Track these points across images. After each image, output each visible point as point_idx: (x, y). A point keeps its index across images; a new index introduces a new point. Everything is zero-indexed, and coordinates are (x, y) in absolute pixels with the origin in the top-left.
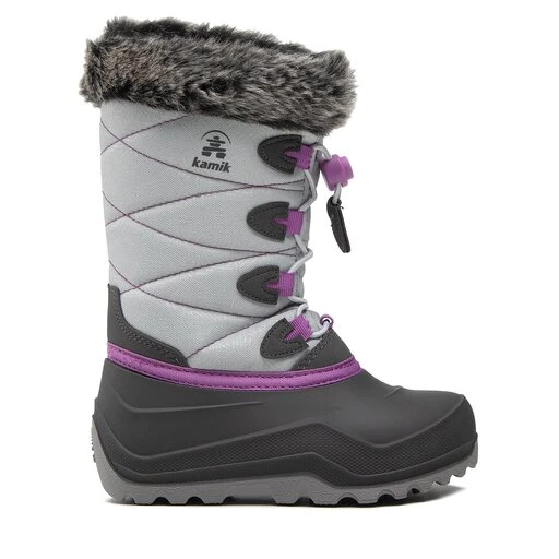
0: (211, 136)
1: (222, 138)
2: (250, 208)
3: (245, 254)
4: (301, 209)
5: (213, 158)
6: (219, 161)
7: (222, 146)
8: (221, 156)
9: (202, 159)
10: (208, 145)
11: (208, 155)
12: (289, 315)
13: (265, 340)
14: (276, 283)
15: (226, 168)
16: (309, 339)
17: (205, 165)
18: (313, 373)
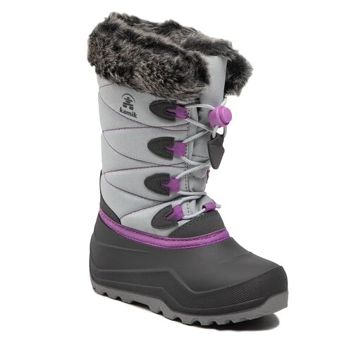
0: (126, 97)
1: (131, 99)
2: (149, 140)
3: (150, 165)
4: (184, 142)
5: (127, 109)
6: (131, 111)
7: (131, 103)
8: (132, 108)
9: (123, 108)
10: (125, 101)
11: (126, 107)
12: (174, 204)
13: (155, 217)
14: (167, 184)
15: (135, 115)
16: (181, 219)
17: (125, 112)
18: (178, 240)
